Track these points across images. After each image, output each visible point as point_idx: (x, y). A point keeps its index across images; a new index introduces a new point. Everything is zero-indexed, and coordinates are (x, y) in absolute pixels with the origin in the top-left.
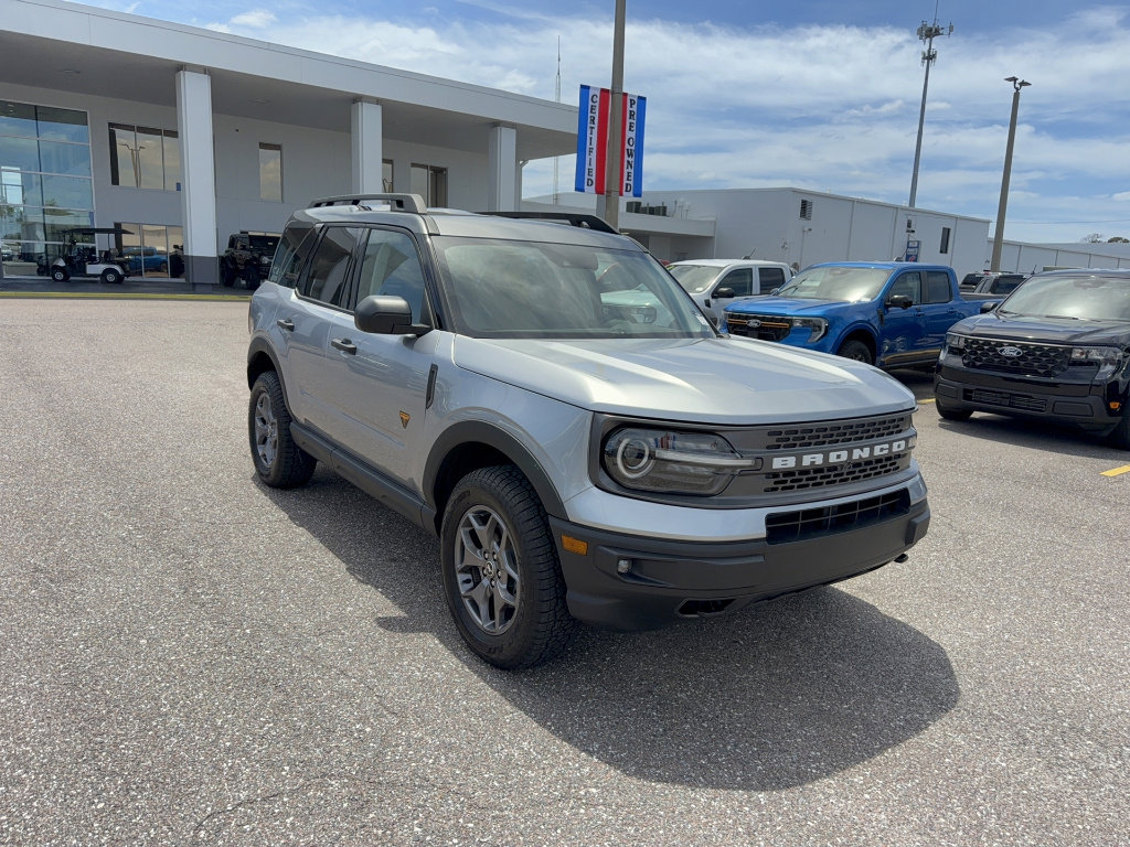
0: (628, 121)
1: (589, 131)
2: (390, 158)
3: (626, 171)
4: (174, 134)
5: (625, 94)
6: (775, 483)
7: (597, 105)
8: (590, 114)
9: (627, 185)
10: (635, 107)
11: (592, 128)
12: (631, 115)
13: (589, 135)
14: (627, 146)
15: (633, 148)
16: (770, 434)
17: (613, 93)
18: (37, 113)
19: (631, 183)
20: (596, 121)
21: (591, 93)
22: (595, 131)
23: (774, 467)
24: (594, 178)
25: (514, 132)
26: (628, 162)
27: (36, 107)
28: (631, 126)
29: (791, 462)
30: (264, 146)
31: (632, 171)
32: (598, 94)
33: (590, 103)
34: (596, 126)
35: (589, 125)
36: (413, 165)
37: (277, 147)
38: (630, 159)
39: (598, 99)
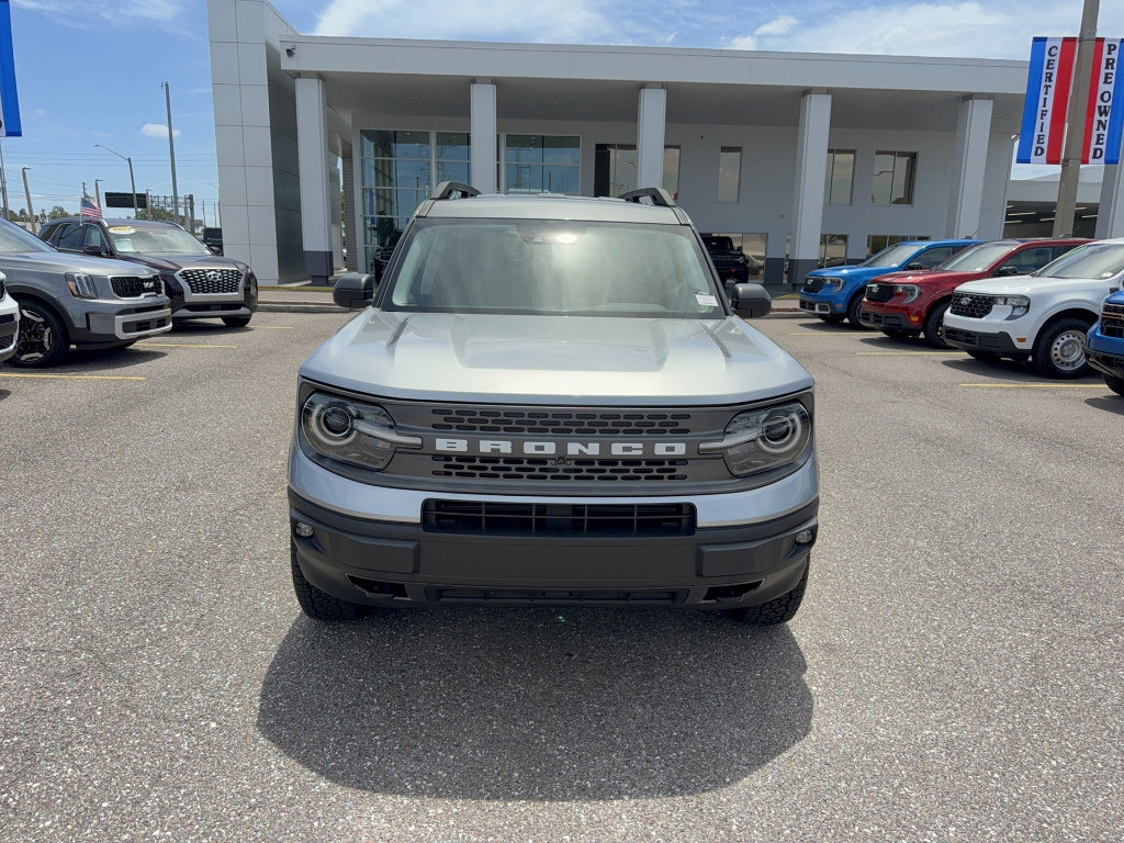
0: (1103, 71)
1: (1043, 90)
2: (853, 148)
3: (1095, 134)
4: (634, 147)
5: (1101, 40)
6: (446, 466)
7: (1057, 58)
8: (1045, 71)
9: (1096, 150)
10: (1115, 55)
11: (1047, 87)
12: (1108, 63)
13: (1042, 96)
14: (1099, 102)
15: (1109, 103)
16: (434, 411)
17: (1080, 41)
18: (544, 142)
19: (1103, 147)
20: (1054, 78)
21: (1049, 45)
22: (1052, 91)
23: (438, 448)
24: (1045, 146)
25: (990, 104)
26: (1100, 122)
27: (543, 137)
28: (1107, 78)
29: (461, 446)
30: (724, 149)
31: (1106, 133)
32: (1059, 45)
33: (1047, 57)
34: (1053, 84)
35: (1043, 83)
36: (878, 153)
37: (738, 149)
38: (1103, 118)
39: (1059, 51)
